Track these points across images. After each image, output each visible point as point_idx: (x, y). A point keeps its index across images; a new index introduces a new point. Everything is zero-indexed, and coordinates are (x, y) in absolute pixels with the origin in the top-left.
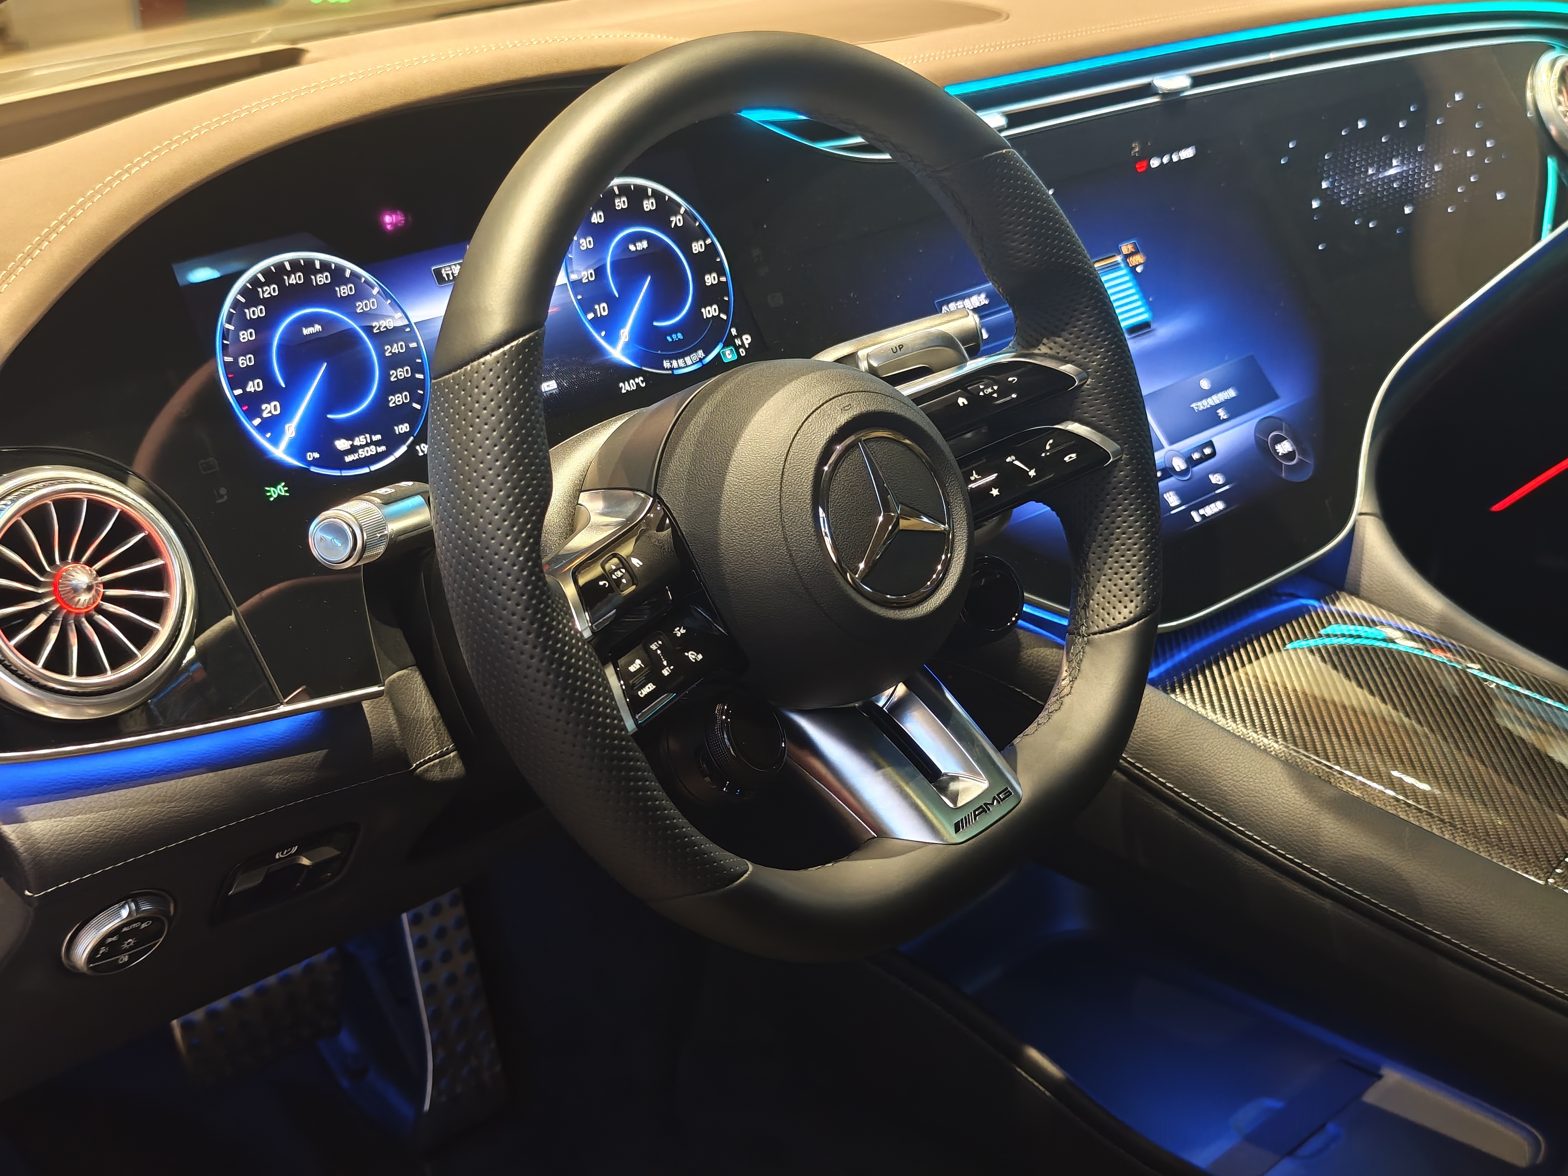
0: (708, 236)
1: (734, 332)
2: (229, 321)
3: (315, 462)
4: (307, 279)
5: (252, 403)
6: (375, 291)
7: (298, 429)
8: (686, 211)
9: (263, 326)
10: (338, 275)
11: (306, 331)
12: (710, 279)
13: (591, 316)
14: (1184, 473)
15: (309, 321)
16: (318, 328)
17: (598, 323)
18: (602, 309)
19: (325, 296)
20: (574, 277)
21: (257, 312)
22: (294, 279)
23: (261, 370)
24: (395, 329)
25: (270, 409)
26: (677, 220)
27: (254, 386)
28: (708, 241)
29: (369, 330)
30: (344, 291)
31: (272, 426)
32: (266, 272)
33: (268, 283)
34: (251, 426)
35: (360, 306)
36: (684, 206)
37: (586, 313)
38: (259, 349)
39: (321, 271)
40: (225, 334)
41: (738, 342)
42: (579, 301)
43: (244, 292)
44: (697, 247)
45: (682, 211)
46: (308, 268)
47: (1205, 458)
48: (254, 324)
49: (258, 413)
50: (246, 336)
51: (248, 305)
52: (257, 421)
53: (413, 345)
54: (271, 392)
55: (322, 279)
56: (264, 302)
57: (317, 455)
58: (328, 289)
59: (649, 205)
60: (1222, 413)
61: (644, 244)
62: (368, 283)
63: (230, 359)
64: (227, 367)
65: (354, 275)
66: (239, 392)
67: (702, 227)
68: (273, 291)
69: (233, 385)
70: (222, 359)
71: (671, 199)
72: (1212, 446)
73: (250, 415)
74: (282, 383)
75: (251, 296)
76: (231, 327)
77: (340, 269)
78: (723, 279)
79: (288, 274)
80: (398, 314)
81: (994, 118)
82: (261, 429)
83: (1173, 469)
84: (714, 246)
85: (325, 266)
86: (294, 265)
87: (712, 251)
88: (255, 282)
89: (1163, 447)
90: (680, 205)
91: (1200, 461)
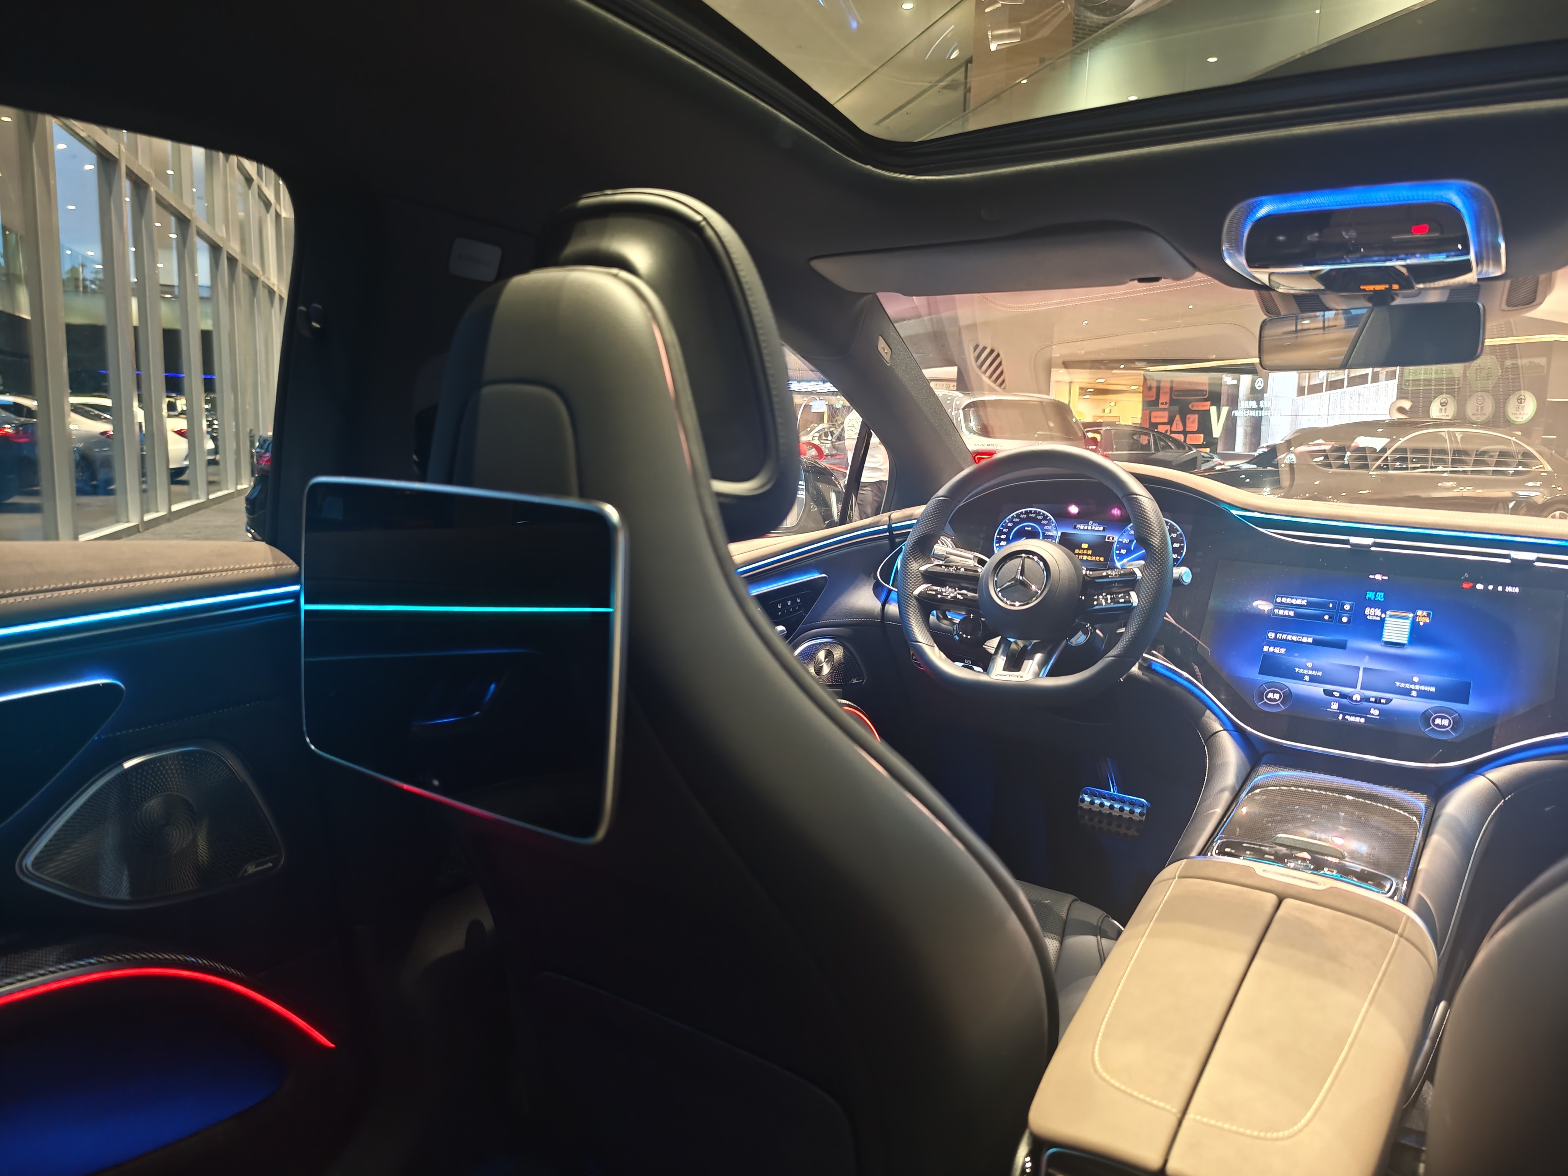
0: (1183, 543)
4: (1036, 516)
5: (999, 540)
6: (1053, 525)
8: (1180, 534)
9: (1016, 524)
10: (1045, 518)
11: (1026, 528)
12: (1174, 556)
13: (1118, 552)
14: (1356, 701)
15: (1028, 526)
16: (1030, 529)
17: (1120, 555)
18: (1123, 551)
19: (1038, 522)
20: (1120, 540)
21: (1017, 520)
22: (1032, 515)
23: (1008, 534)
24: (1052, 536)
25: (1003, 543)
26: (1174, 535)
27: (1003, 537)
29: (1043, 534)
30: (1044, 522)
31: (1001, 547)
32: (1026, 512)
33: (1025, 514)
34: (995, 545)
35: (1046, 527)
36: (1180, 531)
37: (1117, 550)
38: (1011, 529)
39: (1041, 515)
40: (1005, 522)
42: (1117, 547)
43: (1017, 514)
44: (1176, 545)
47: (1376, 702)
48: (1014, 523)
49: (999, 543)
50: (1010, 525)
51: (1015, 518)
52: (998, 545)
53: (1053, 541)
54: (1006, 539)
55: (1040, 517)
56: (1020, 518)
58: (1041, 520)
60: (1414, 693)
62: (1053, 523)
63: (1002, 528)
64: (1000, 529)
65: (1050, 519)
66: (998, 537)
67: (1183, 539)
68: (1024, 516)
69: (998, 535)
70: (1000, 528)
71: (1176, 528)
72: (1389, 701)
73: (997, 543)
74: (1011, 539)
75: (1018, 516)
76: (1007, 521)
77: (1047, 516)
78: (1179, 557)
79: (1032, 513)
80: (1055, 532)
81: (1368, 541)
82: (997, 547)
83: (1351, 698)
84: (1183, 546)
85: (1043, 514)
86: (1035, 512)
87: (1182, 548)
88: (1022, 513)
89: (1355, 688)
90: (1178, 531)
91: (1372, 702)
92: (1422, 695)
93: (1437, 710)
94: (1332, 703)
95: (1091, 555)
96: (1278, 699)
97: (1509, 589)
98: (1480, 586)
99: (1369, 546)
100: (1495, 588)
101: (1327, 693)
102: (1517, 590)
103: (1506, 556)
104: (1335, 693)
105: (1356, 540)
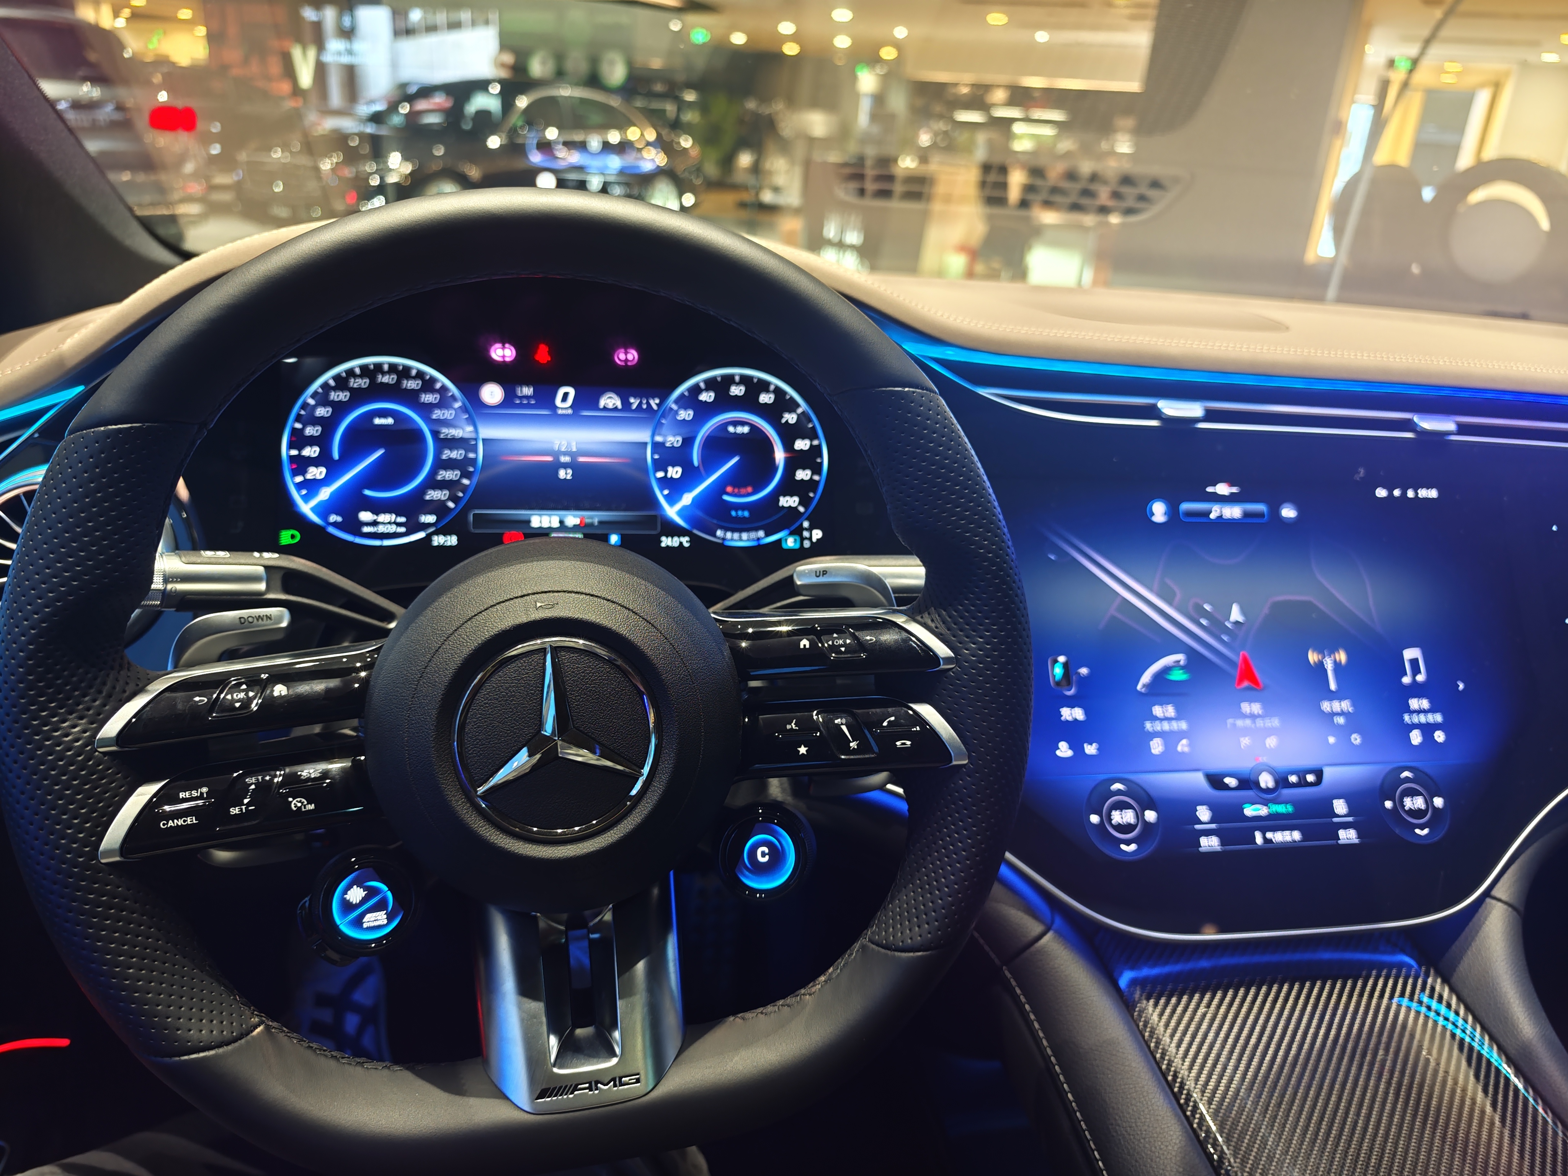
0: (817, 436)
1: (806, 524)
2: (313, 396)
3: (335, 525)
4: (399, 381)
5: (301, 465)
6: (457, 405)
7: (332, 494)
8: (803, 413)
9: (340, 409)
10: (428, 385)
11: (378, 421)
12: (803, 475)
13: (660, 474)
14: (1267, 792)
15: (383, 413)
16: (390, 421)
17: (666, 482)
18: (675, 472)
19: (411, 398)
20: (659, 439)
21: (342, 396)
22: (386, 379)
23: (323, 441)
24: (462, 440)
25: (316, 473)
26: (790, 418)
27: (310, 452)
28: (816, 443)
29: (435, 434)
30: (428, 398)
31: (312, 486)
32: (364, 368)
33: (361, 376)
34: (292, 482)
35: (437, 414)
36: (803, 407)
37: (657, 470)
38: (329, 425)
39: (415, 378)
40: (305, 406)
41: (806, 534)
42: (653, 460)
43: (337, 378)
44: (802, 445)
45: (800, 411)
46: (405, 373)
48: (336, 405)
49: (303, 472)
50: (322, 412)
51: (335, 389)
52: (299, 479)
53: (471, 455)
54: (323, 460)
55: (412, 384)
56: (352, 390)
57: (339, 519)
58: (415, 394)
59: (766, 398)
61: (746, 429)
62: (453, 397)
63: (298, 426)
64: (294, 431)
65: (444, 388)
66: (294, 452)
67: (814, 428)
68: (363, 383)
69: (291, 446)
70: (292, 424)
71: (792, 398)
72: (1318, 776)
73: (295, 473)
74: (336, 456)
75: (341, 382)
76: (312, 402)
77: (433, 380)
78: (816, 478)
79: (383, 373)
80: (470, 429)
82: (299, 486)
84: (819, 447)
85: (420, 375)
86: (393, 368)
87: (815, 451)
88: (350, 373)
90: (798, 406)
91: (1294, 785)
93: (1396, 777)
96: (1132, 821)
97: (1423, 493)
98: (1381, 493)
99: (1197, 422)
100: (1404, 493)
101: (1217, 783)
102: (1433, 493)
103: (1407, 425)
104: (1227, 780)
105: (1171, 408)
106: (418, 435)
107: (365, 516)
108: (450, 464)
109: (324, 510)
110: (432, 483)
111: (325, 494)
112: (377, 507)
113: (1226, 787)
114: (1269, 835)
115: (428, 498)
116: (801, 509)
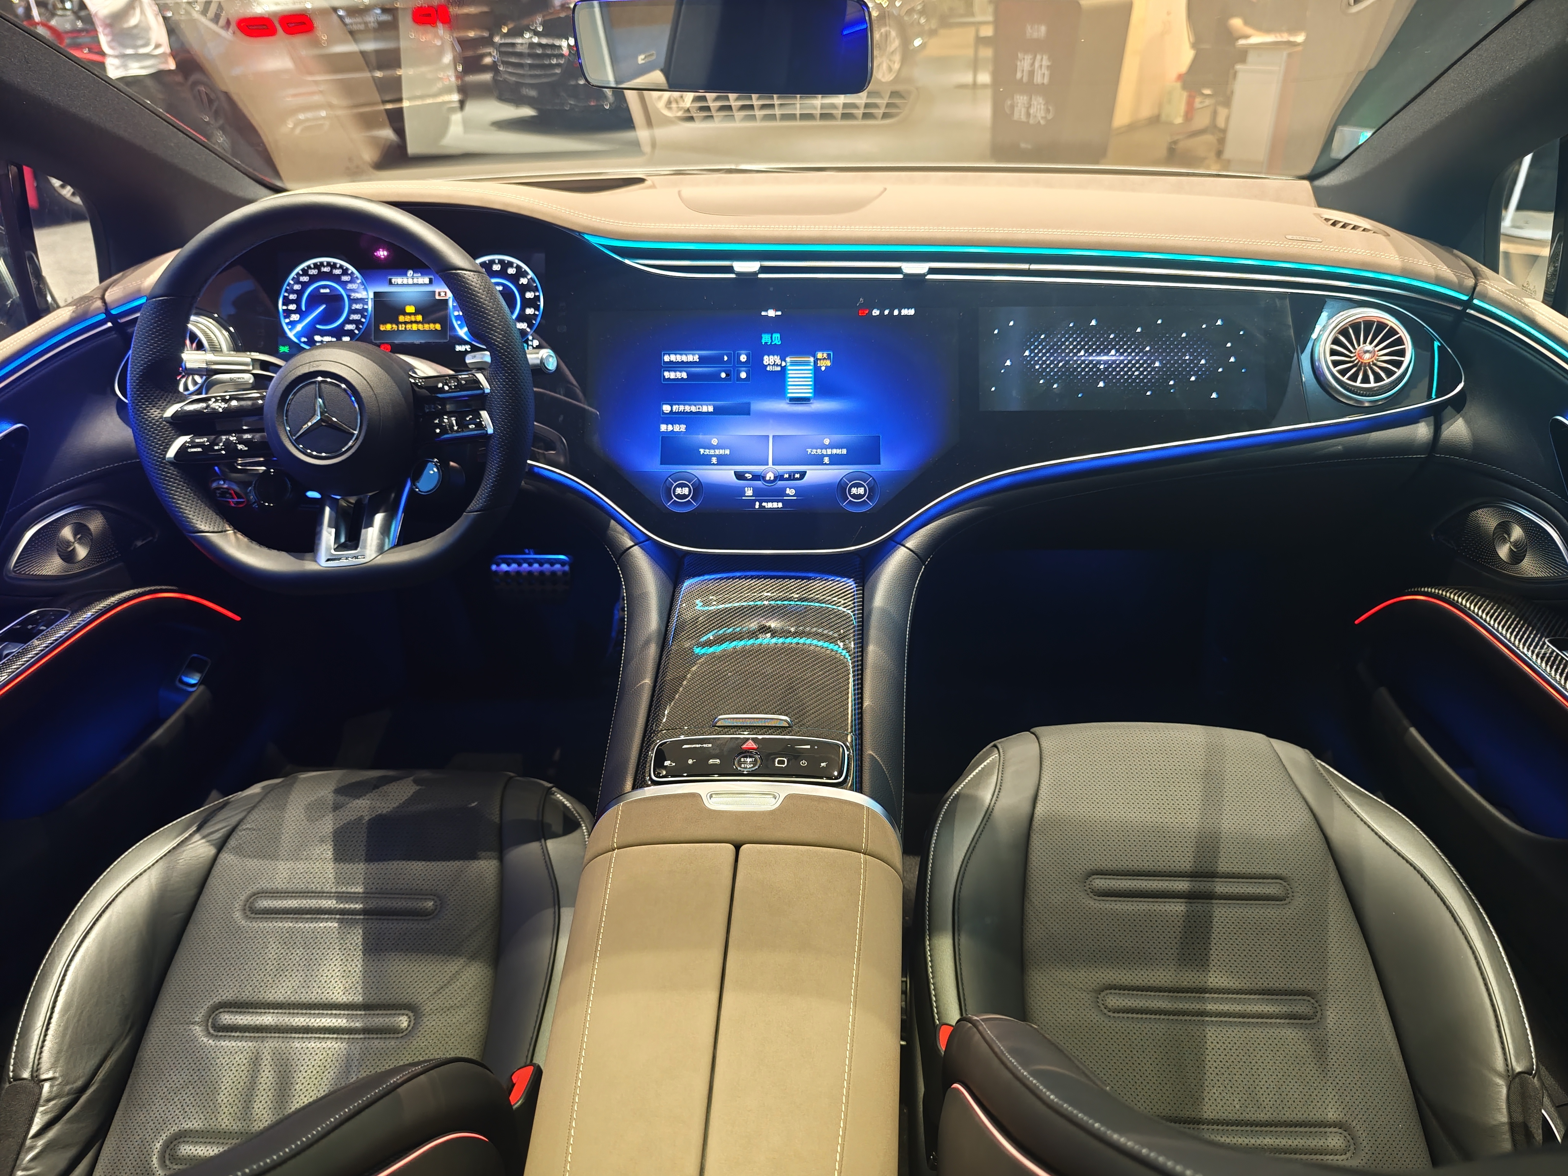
0: (538, 290)
1: (530, 338)
2: (292, 280)
3: (304, 342)
4: (331, 271)
5: (288, 313)
6: (359, 281)
7: (303, 328)
8: (531, 278)
9: (305, 285)
10: (345, 272)
11: (322, 291)
12: (529, 311)
13: (457, 313)
14: (770, 481)
15: (324, 287)
16: (327, 291)
17: (459, 317)
19: (337, 279)
21: (305, 279)
22: (325, 269)
23: (297, 302)
24: (361, 299)
25: (295, 317)
26: (524, 281)
27: (292, 307)
28: (537, 294)
29: (349, 296)
30: (345, 278)
31: (293, 324)
32: (315, 264)
33: (314, 268)
34: (284, 322)
35: (350, 286)
36: (531, 275)
38: (300, 293)
39: (338, 268)
40: (289, 284)
41: (530, 343)
42: (453, 306)
43: (303, 270)
44: (529, 295)
45: (529, 277)
46: (333, 266)
47: (789, 479)
48: (303, 284)
49: (289, 317)
50: (297, 287)
51: (302, 275)
52: (287, 320)
53: (366, 307)
54: (298, 311)
55: (337, 272)
56: (310, 276)
57: (306, 340)
58: (339, 276)
59: (511, 271)
60: (826, 460)
61: (501, 288)
62: (357, 278)
63: (286, 294)
64: (285, 297)
65: (352, 273)
66: (285, 308)
67: (536, 286)
68: (315, 272)
69: (284, 304)
70: (284, 293)
71: (525, 271)
72: (803, 474)
73: (285, 317)
74: (304, 308)
75: (305, 272)
76: (292, 282)
77: (347, 269)
78: (537, 313)
79: (324, 267)
80: (365, 293)
81: (752, 266)
82: (287, 324)
83: (764, 478)
84: (539, 296)
85: (341, 267)
86: (329, 264)
87: (537, 298)
88: (309, 267)
89: (768, 465)
90: (528, 274)
91: (787, 479)
92: (836, 460)
93: (850, 477)
94: (746, 489)
95: (422, 323)
96: (687, 493)
97: (905, 312)
98: (876, 312)
99: (755, 274)
100: (891, 312)
101: (740, 476)
102: (911, 312)
103: (898, 270)
104: (747, 475)
105: (741, 267)
106: (341, 296)
107: (317, 338)
108: (356, 311)
109: (299, 336)
110: (348, 321)
111: (299, 327)
112: (323, 333)
113: (746, 479)
114: (764, 504)
115: (346, 329)
116: (528, 330)
